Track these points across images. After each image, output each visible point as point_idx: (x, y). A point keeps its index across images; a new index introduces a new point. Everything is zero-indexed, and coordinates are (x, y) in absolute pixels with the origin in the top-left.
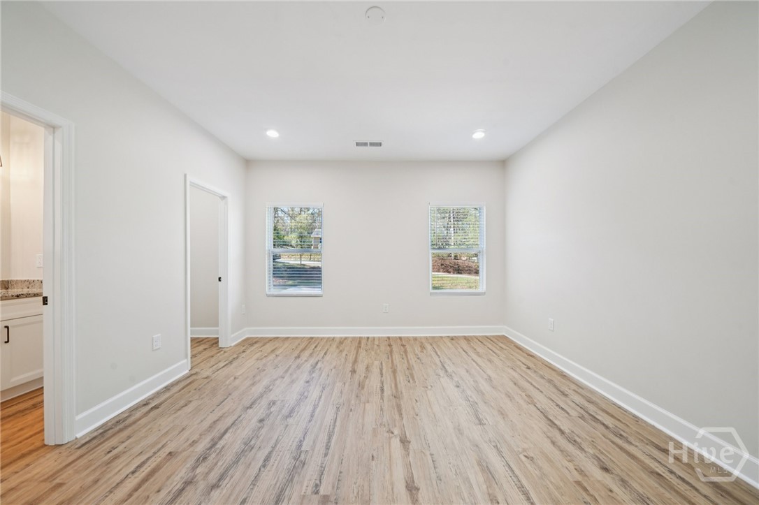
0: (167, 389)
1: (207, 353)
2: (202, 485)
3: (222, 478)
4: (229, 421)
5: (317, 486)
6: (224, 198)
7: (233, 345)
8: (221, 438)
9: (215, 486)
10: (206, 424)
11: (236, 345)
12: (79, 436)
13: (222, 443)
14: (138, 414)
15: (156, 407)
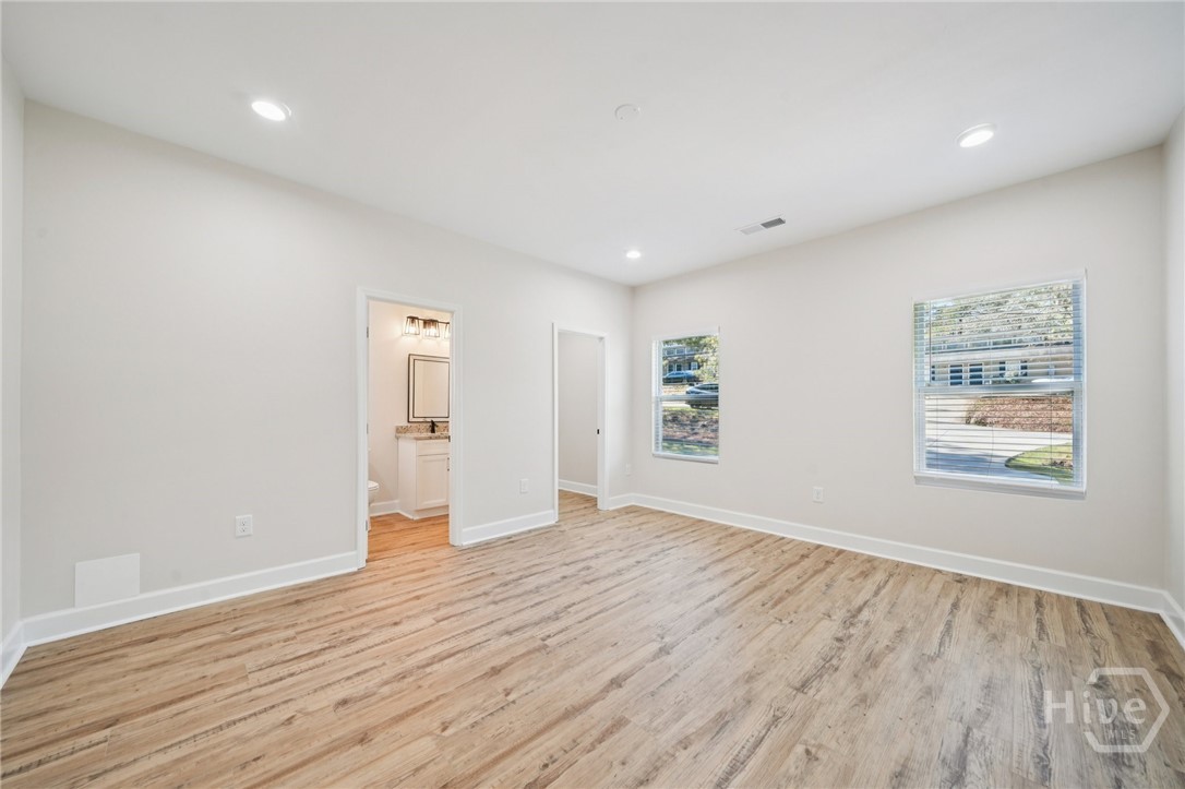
0: (530, 531)
1: (583, 512)
2: (490, 598)
3: (502, 600)
4: (545, 568)
5: (549, 636)
6: (601, 339)
7: (611, 508)
8: (527, 577)
9: (495, 603)
10: (528, 564)
11: (614, 511)
12: (465, 543)
13: (525, 580)
14: (500, 543)
15: (512, 542)
